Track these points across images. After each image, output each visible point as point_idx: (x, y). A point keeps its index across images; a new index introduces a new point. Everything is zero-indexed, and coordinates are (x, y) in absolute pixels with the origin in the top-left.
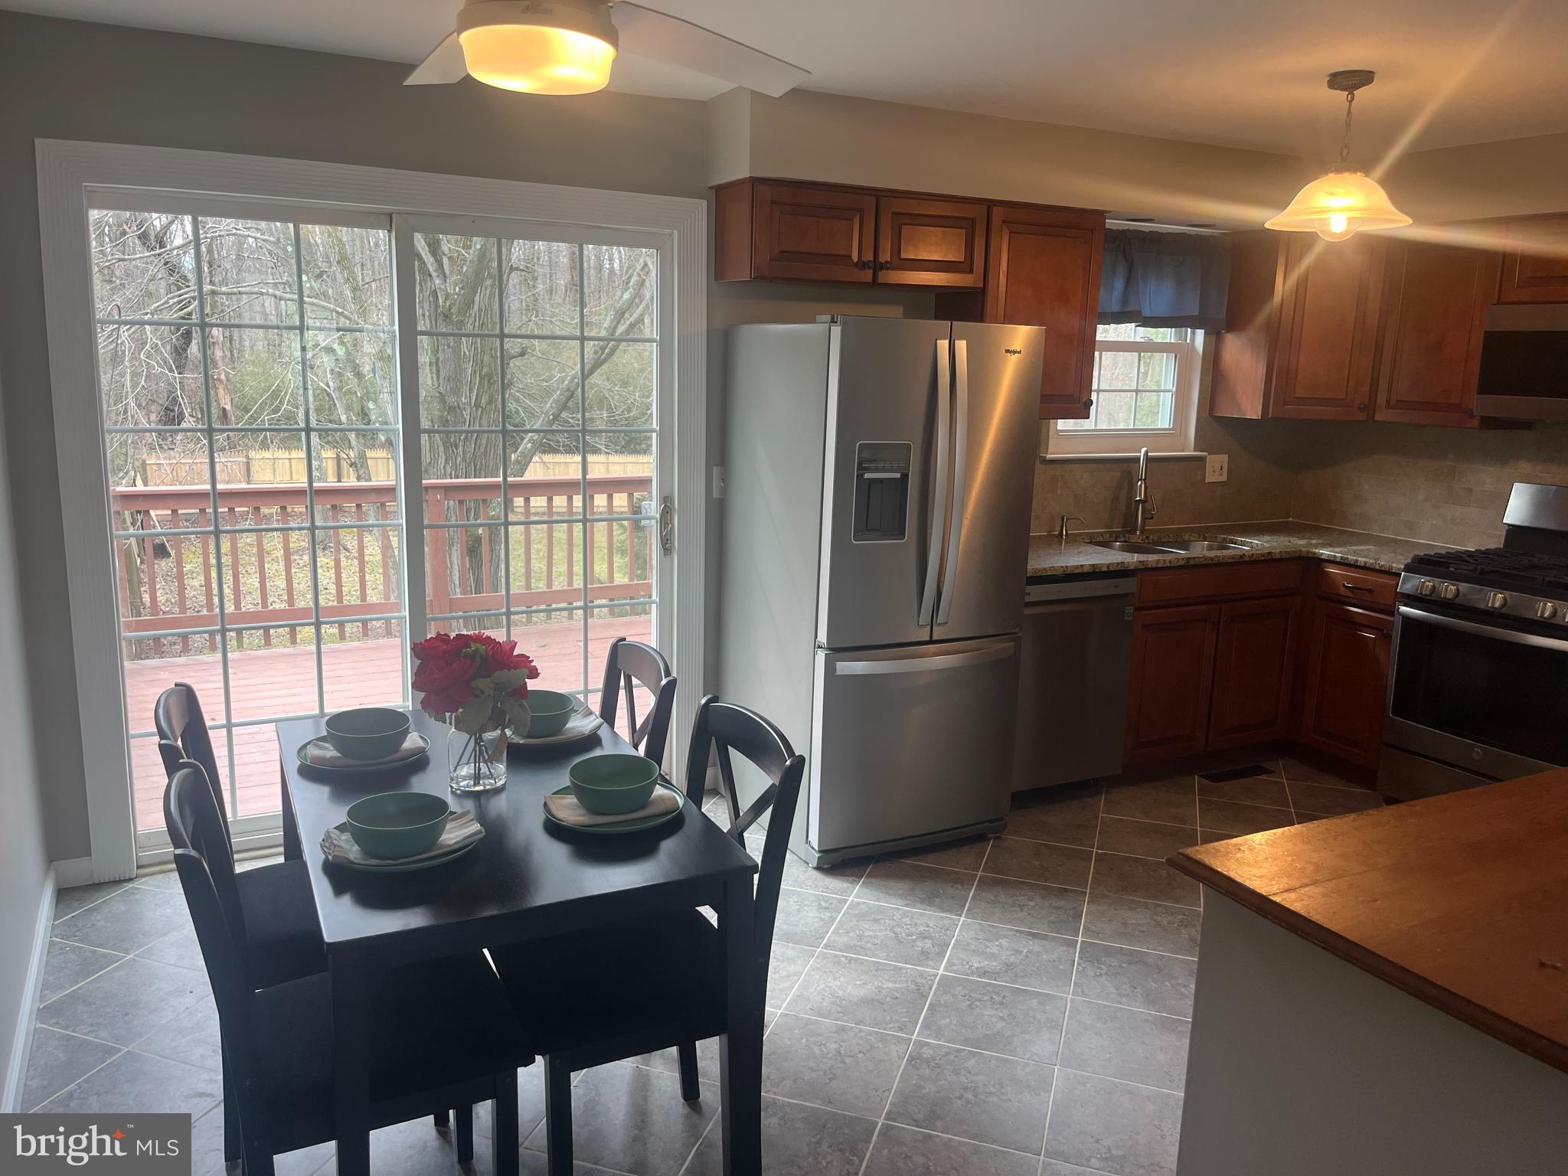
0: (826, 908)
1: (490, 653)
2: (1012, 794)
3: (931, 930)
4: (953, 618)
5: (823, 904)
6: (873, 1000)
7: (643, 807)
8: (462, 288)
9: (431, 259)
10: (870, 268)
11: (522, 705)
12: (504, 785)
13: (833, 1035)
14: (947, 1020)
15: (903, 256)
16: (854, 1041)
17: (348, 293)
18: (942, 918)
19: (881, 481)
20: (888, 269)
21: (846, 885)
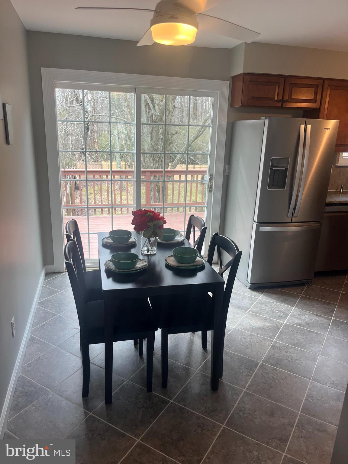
0: (251, 300)
1: (153, 215)
2: (315, 272)
3: (284, 310)
4: (299, 215)
5: (250, 299)
6: (262, 328)
7: (193, 263)
8: (160, 114)
9: (152, 105)
10: (280, 102)
11: (161, 231)
12: (156, 253)
13: (249, 336)
14: (285, 337)
15: (292, 98)
16: (255, 339)
17: (129, 116)
18: (287, 307)
19: (278, 170)
20: (286, 102)
21: (258, 294)
